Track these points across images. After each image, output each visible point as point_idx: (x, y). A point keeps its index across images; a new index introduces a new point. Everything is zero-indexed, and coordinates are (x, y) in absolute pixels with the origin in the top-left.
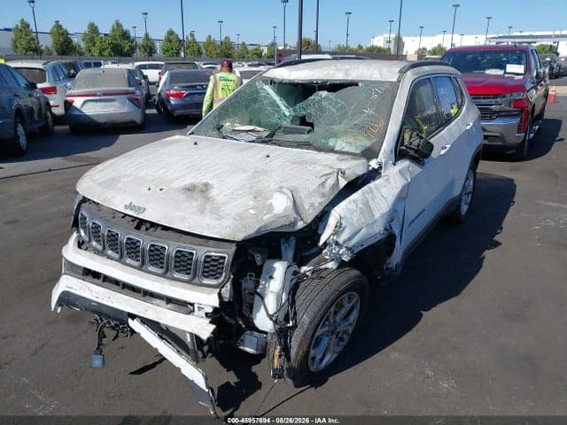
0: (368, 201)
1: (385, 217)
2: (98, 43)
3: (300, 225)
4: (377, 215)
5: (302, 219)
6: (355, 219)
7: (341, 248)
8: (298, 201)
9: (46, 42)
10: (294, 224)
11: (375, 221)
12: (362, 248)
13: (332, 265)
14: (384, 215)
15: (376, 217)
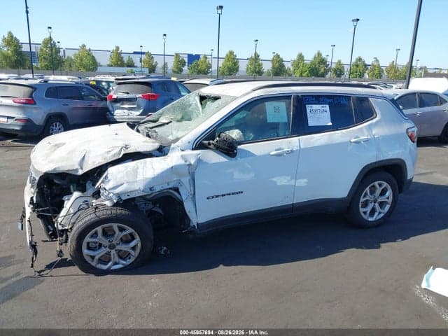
0: (138, 168)
1: (148, 180)
2: (301, 67)
3: (80, 172)
4: (140, 177)
5: (82, 169)
6: (119, 177)
7: (109, 193)
8: (86, 158)
9: (267, 67)
10: (77, 170)
11: (136, 182)
12: (128, 197)
13: (108, 203)
14: (146, 179)
15: (138, 179)
